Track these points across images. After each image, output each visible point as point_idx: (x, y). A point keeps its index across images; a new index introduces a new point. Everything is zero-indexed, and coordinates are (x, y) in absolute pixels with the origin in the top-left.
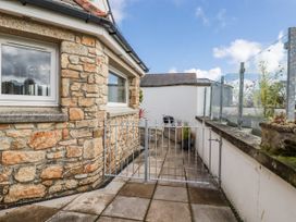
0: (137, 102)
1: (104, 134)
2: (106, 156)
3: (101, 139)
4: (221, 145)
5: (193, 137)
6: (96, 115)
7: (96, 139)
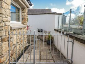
0: (26, 21)
1: (9, 40)
2: (11, 52)
3: (7, 42)
4: (73, 44)
5: (52, 38)
6: (3, 28)
7: (4, 43)
